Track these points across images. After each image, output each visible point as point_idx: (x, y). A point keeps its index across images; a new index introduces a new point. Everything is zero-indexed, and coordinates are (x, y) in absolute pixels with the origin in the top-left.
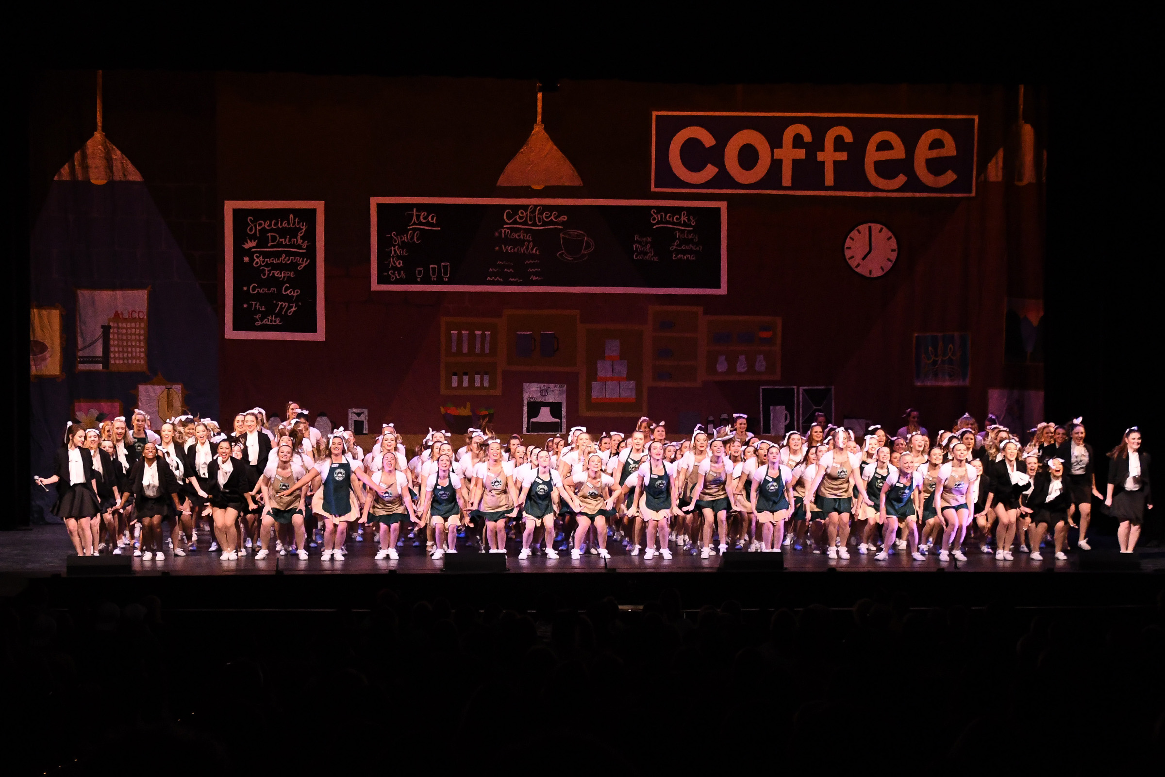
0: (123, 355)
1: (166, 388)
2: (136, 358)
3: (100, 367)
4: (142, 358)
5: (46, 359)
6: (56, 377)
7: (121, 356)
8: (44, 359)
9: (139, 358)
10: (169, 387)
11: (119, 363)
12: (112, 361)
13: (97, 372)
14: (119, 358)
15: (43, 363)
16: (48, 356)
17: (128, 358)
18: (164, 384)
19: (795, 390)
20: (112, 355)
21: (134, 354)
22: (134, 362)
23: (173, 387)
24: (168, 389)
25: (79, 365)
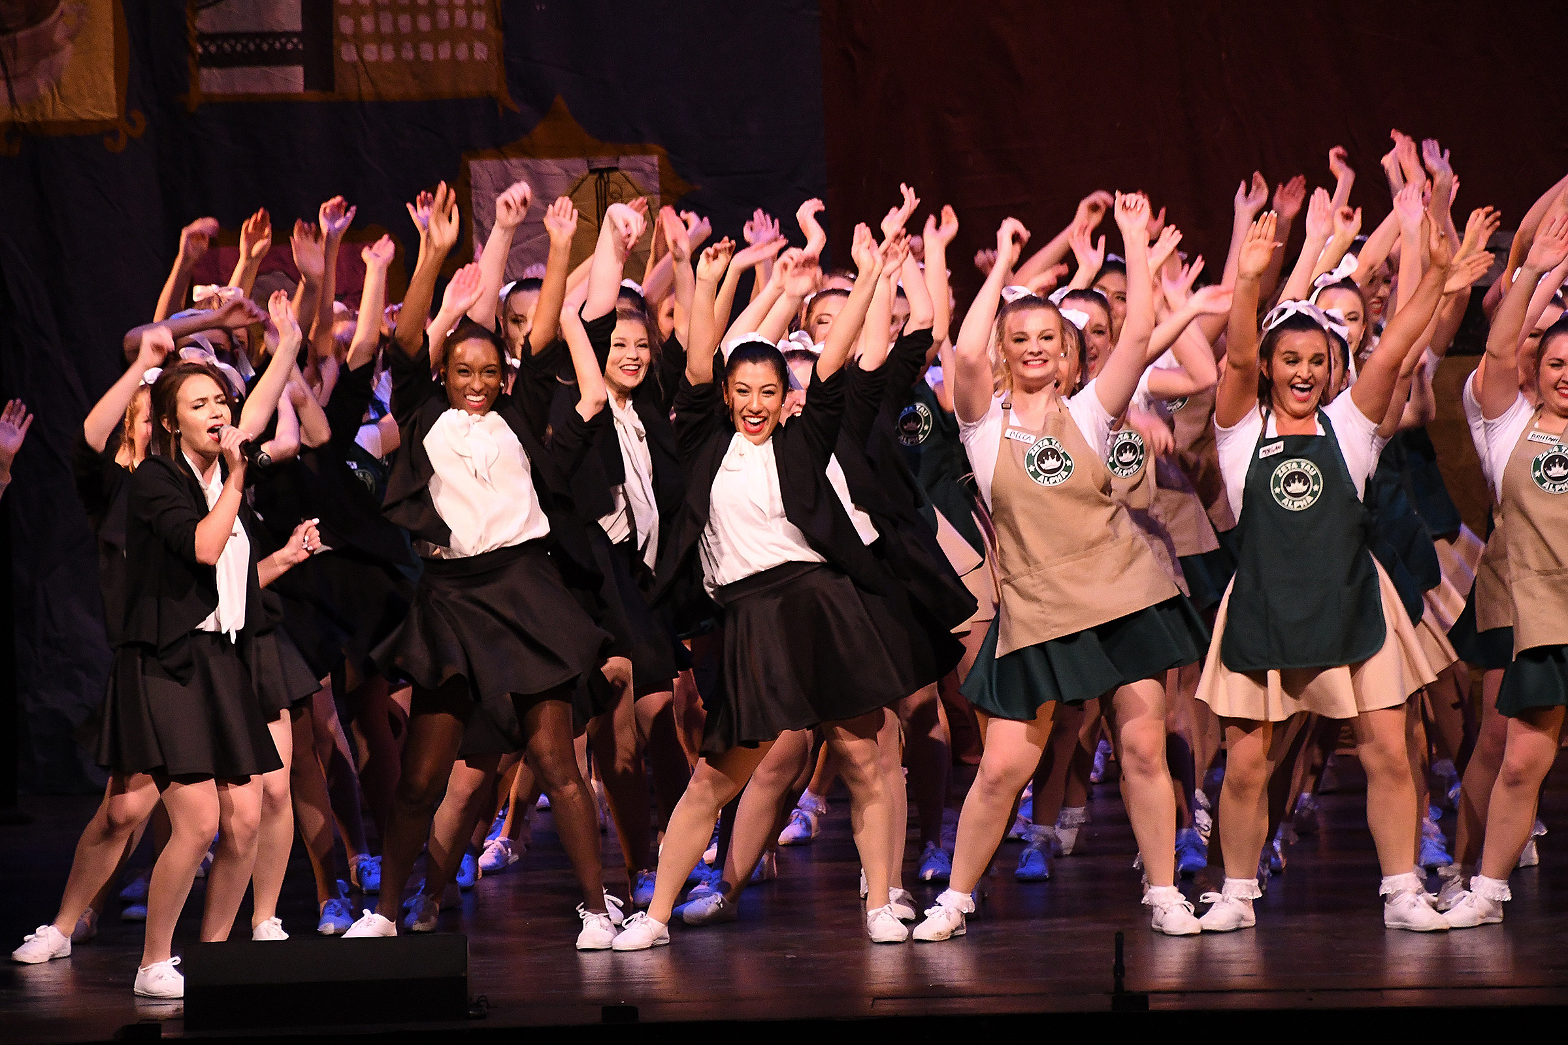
0: (395, 23)
1: (592, 171)
2: (454, 35)
3: (294, 79)
4: (480, 35)
5: (55, 49)
6: (106, 130)
7: (386, 27)
8: (45, 50)
9: (469, 34)
10: (602, 162)
11: (379, 63)
12: (348, 53)
13: (285, 104)
14: (379, 38)
15: (44, 62)
16: (59, 36)
17: (417, 37)
18: (582, 152)
20: (346, 25)
21: (444, 16)
22: (445, 52)
23: (623, 162)
24: (600, 172)
25: (204, 72)
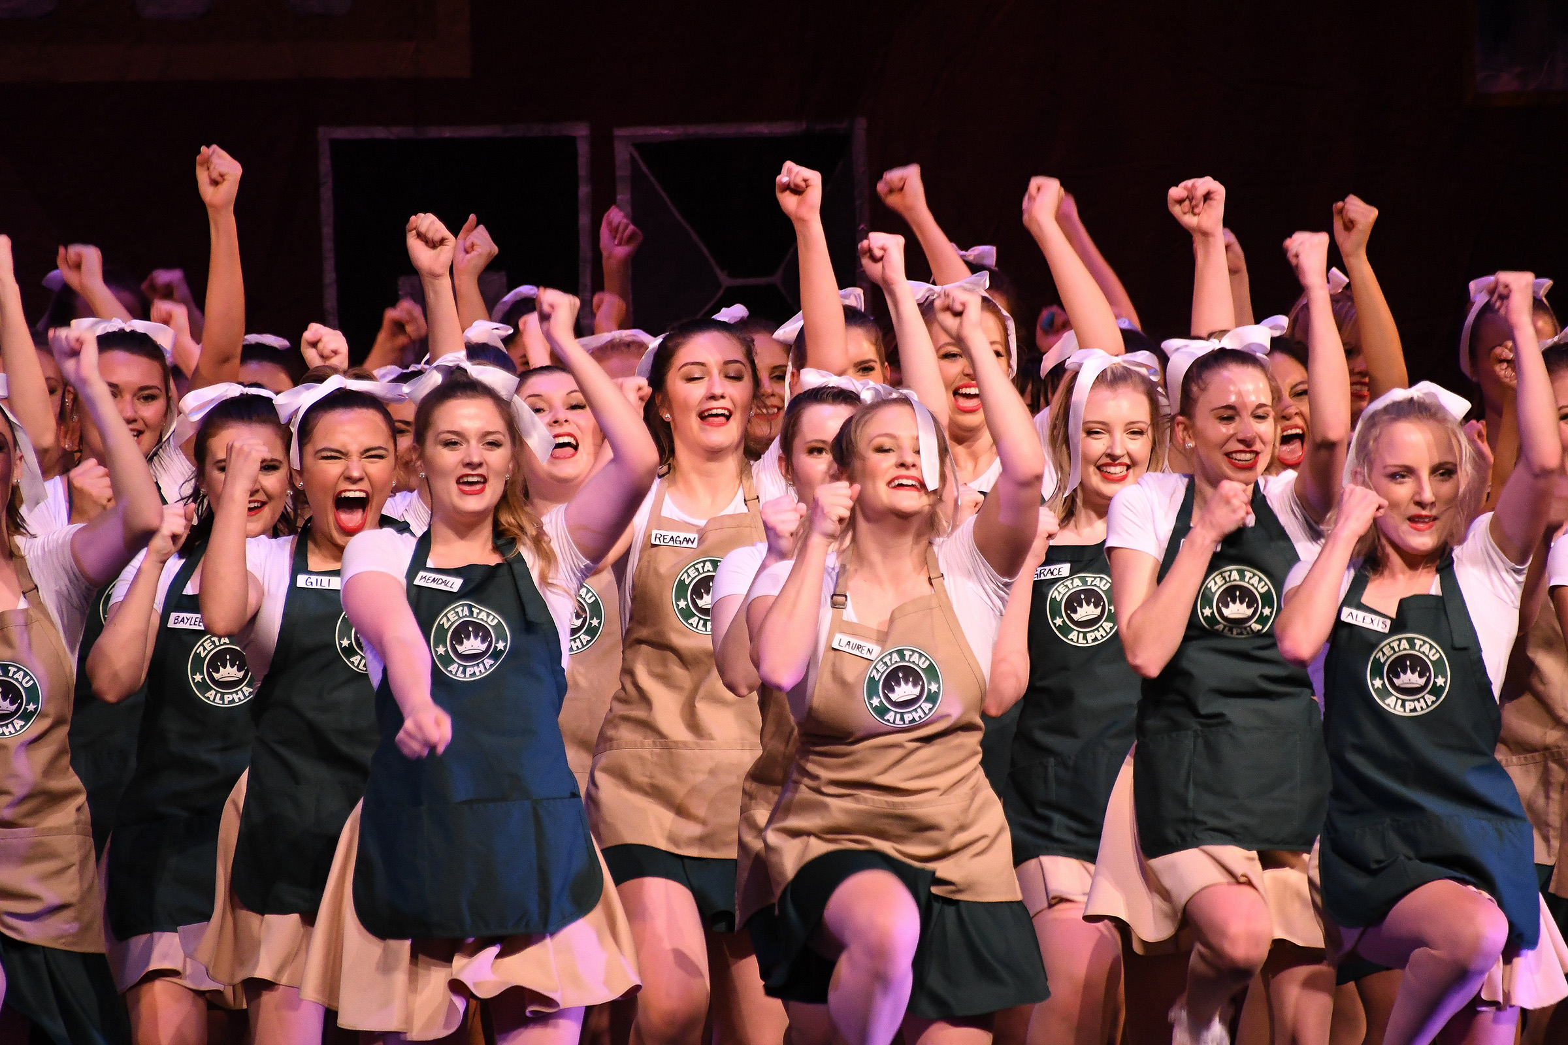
19: (583, 149)
